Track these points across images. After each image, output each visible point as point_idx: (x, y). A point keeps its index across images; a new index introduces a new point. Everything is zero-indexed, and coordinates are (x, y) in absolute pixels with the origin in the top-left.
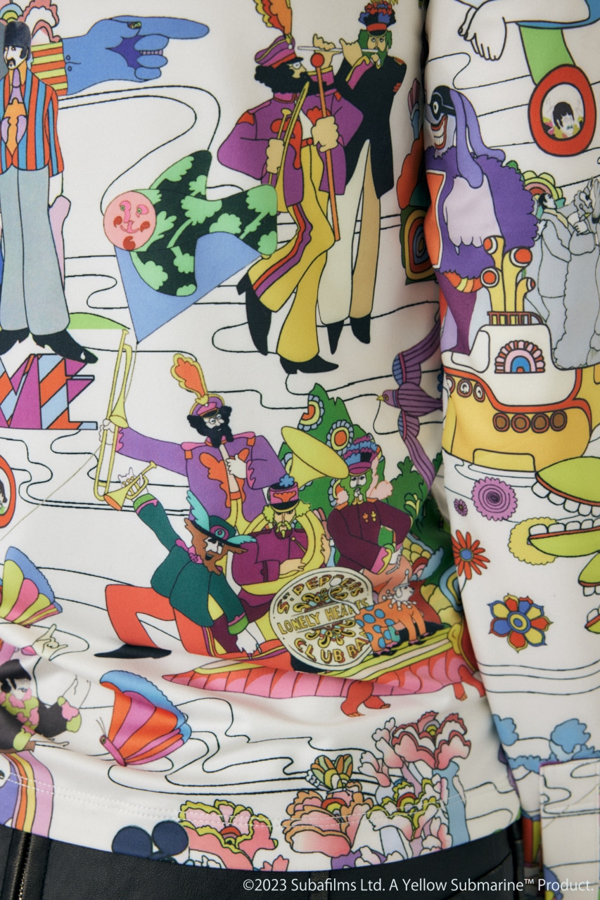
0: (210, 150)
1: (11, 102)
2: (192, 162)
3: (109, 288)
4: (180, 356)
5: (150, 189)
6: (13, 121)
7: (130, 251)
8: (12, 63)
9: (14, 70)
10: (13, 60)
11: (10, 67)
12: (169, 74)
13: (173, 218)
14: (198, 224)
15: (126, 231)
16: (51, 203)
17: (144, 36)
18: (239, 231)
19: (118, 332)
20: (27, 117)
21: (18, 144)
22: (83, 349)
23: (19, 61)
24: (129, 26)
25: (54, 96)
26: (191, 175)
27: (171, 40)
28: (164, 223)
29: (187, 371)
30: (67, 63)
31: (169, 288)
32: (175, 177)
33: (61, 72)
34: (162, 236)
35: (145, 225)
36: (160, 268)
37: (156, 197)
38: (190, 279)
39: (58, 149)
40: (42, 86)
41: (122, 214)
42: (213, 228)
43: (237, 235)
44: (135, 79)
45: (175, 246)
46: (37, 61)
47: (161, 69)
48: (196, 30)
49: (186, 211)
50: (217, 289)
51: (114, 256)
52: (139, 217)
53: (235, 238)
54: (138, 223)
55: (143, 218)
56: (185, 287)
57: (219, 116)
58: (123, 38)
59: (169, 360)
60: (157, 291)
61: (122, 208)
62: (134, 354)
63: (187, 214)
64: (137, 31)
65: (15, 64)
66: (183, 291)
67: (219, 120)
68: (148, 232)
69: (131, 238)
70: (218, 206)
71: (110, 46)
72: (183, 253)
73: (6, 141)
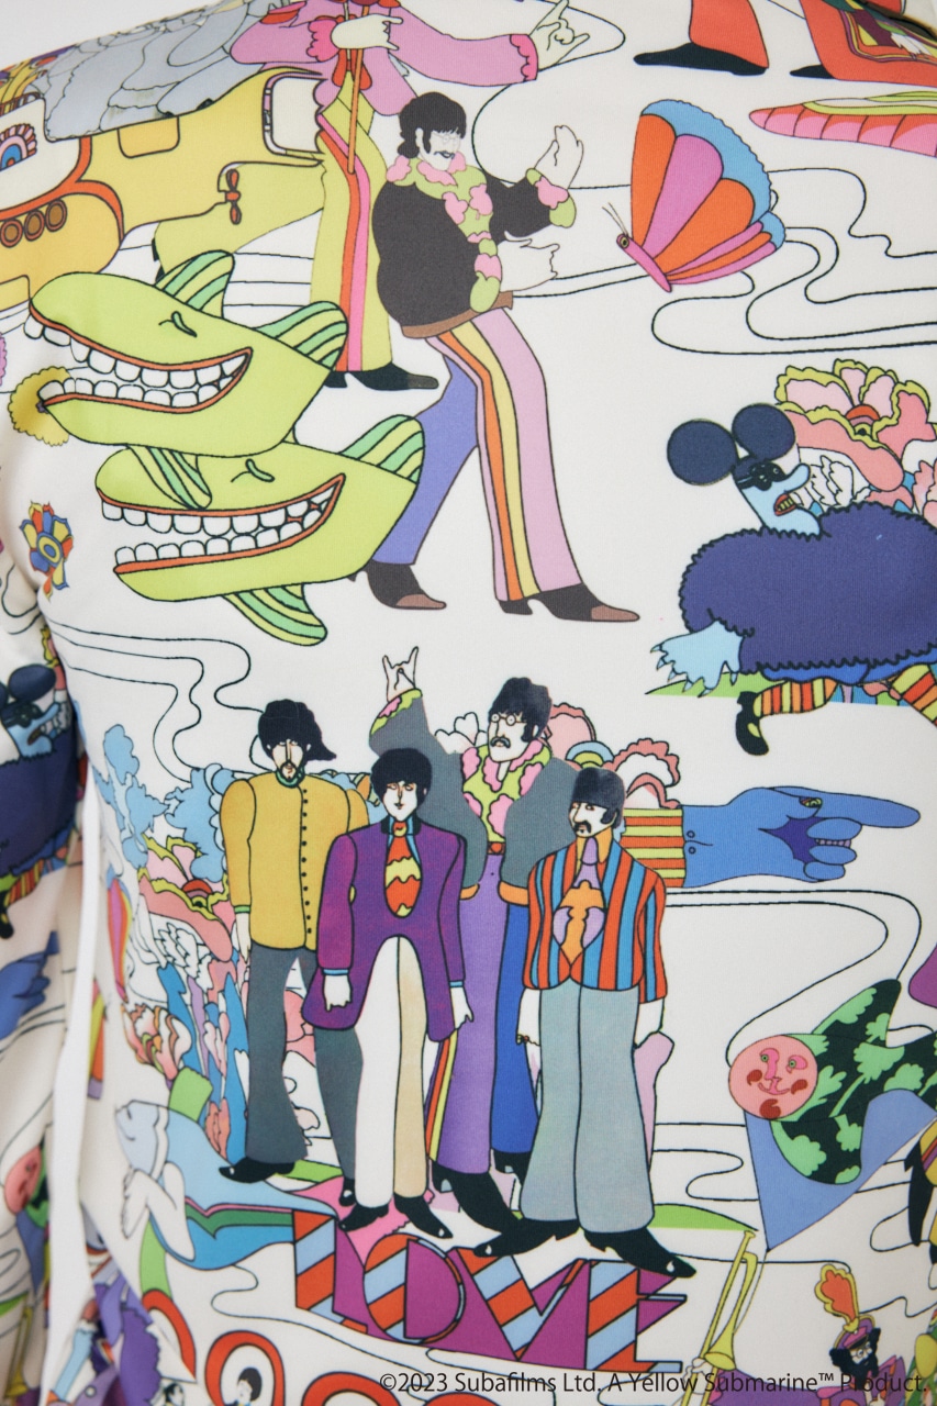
0: (899, 980)
1: (576, 884)
2: (873, 996)
3: (727, 1172)
4: (831, 1268)
5: (812, 1033)
6: (578, 914)
7: (770, 1120)
8: (584, 827)
9: (588, 838)
10: (586, 823)
11: (579, 833)
12: (855, 875)
13: (842, 1075)
14: (871, 1080)
15: (766, 1091)
16: (638, 1041)
17: (825, 819)
18: (919, 1085)
19: (737, 1235)
20: (605, 910)
21: (584, 949)
22: (672, 1257)
23: (597, 826)
24: (801, 802)
25: (659, 887)
26: (870, 1014)
27: (864, 827)
28: (829, 1081)
29: (836, 1288)
30: (688, 841)
31: (825, 1175)
32: (849, 1017)
33: (678, 853)
34: (824, 1101)
35: (800, 1085)
36: (817, 1145)
37: (820, 1045)
38: (853, 1158)
39: (659, 965)
40: (638, 871)
41: (763, 1067)
42: (890, 1084)
43: (916, 1092)
44: (803, 876)
45: (840, 1114)
46: (631, 831)
47: (846, 866)
48: (900, 816)
49: (859, 1063)
50: (883, 1168)
51: (742, 1126)
52: (790, 1072)
53: (913, 1095)
54: (788, 1081)
55: (797, 1075)
56: (847, 1170)
57: (919, 933)
58: (790, 818)
59: (814, 1274)
60: (809, 1177)
61: (764, 1057)
62: (760, 1266)
63: (860, 1069)
64: (814, 810)
65: (589, 830)
66: (844, 1176)
67: (917, 939)
68: (802, 1095)
69: (776, 1101)
70: (900, 1053)
71: (766, 827)
72: (850, 1123)
73: (560, 940)
